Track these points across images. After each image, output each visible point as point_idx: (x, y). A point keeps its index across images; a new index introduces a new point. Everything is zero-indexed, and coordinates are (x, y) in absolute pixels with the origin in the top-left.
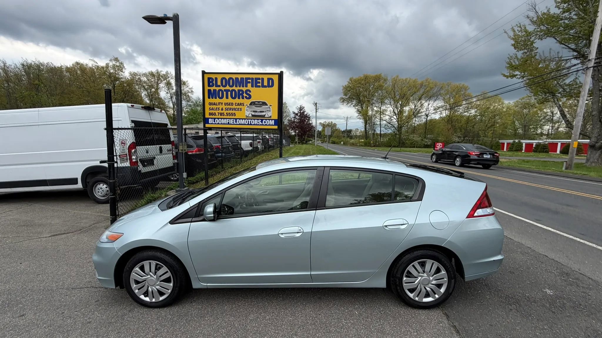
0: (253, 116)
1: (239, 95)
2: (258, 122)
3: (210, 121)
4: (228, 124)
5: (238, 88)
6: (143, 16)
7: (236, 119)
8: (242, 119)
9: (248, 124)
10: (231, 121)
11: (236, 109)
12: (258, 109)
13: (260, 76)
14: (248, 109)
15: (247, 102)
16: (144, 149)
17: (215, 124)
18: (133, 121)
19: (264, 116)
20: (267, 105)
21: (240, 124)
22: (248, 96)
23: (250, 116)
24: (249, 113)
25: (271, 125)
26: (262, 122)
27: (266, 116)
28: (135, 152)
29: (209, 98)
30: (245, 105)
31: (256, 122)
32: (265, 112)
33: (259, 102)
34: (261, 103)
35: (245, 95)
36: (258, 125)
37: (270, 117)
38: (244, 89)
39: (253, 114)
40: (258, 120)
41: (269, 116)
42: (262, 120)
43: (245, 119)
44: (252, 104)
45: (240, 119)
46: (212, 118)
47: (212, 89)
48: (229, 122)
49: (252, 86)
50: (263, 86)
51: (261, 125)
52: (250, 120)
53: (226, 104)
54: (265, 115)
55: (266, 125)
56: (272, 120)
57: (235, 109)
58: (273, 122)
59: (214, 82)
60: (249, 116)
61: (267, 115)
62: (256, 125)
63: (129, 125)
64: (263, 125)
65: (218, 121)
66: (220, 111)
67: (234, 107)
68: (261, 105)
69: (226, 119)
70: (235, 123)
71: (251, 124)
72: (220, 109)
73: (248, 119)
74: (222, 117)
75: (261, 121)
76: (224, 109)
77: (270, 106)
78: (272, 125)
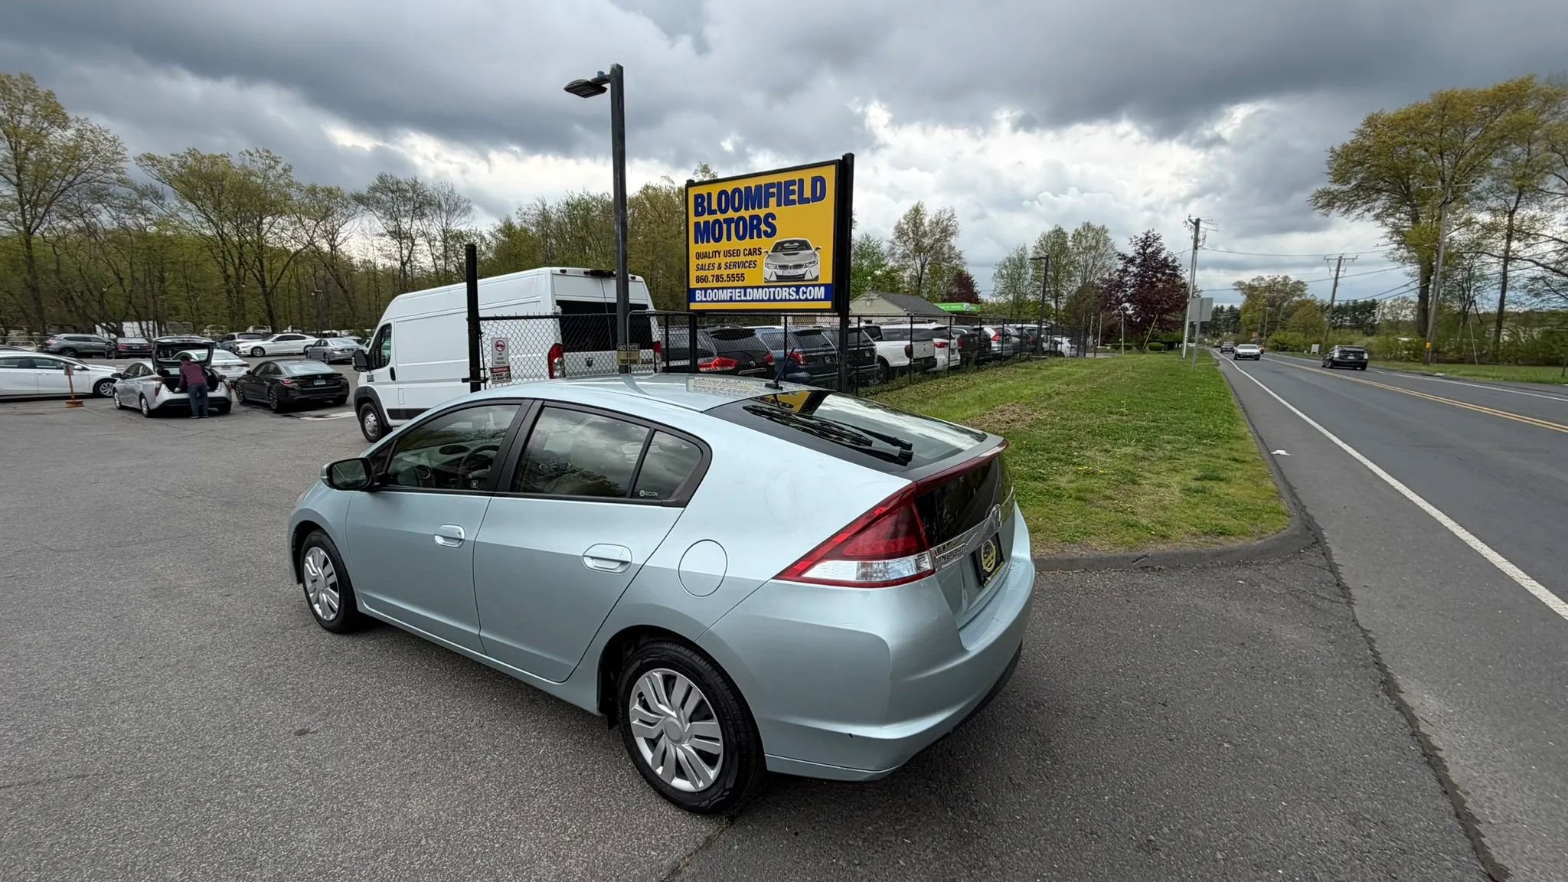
0: (780, 278)
1: (751, 228)
2: (789, 294)
3: (697, 295)
4: (731, 300)
5: (751, 212)
6: (565, 86)
7: (745, 288)
8: (758, 287)
9: (769, 300)
10: (736, 294)
11: (747, 264)
12: (791, 260)
13: (795, 176)
14: (769, 261)
15: (766, 244)
16: (583, 359)
17: (707, 301)
18: (559, 303)
19: (801, 278)
20: (808, 247)
21: (752, 301)
22: (769, 230)
23: (774, 278)
24: (770, 271)
25: (818, 300)
26: (797, 293)
27: (806, 278)
28: (561, 363)
29: (696, 242)
30: (763, 251)
31: (784, 293)
32: (806, 267)
33: (792, 242)
34: (796, 244)
35: (763, 227)
36: (790, 300)
37: (817, 278)
38: (762, 213)
39: (780, 272)
40: (789, 287)
41: (814, 276)
42: (798, 287)
43: (763, 287)
44: (779, 247)
45: (752, 288)
46: (701, 289)
47: (701, 219)
48: (731, 297)
49: (779, 205)
50: (803, 200)
51: (795, 300)
52: (772, 290)
53: (728, 253)
54: (804, 275)
55: (806, 300)
56: (819, 286)
57: (742, 265)
58: (820, 292)
59: (706, 204)
60: (772, 279)
61: (808, 273)
62: (786, 300)
63: (550, 308)
64: (800, 300)
65: (711, 295)
66: (716, 272)
67: (742, 258)
68: (796, 249)
69: (727, 288)
70: (743, 298)
71: (775, 300)
72: (716, 266)
73: (768, 287)
74: (720, 285)
75: (795, 289)
76: (723, 266)
77: (817, 249)
78: (821, 300)
